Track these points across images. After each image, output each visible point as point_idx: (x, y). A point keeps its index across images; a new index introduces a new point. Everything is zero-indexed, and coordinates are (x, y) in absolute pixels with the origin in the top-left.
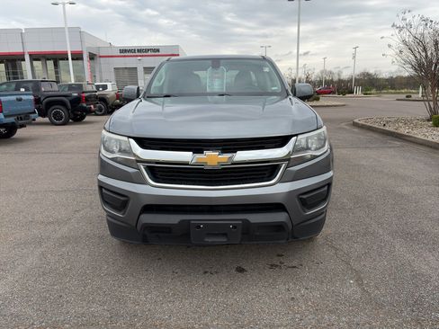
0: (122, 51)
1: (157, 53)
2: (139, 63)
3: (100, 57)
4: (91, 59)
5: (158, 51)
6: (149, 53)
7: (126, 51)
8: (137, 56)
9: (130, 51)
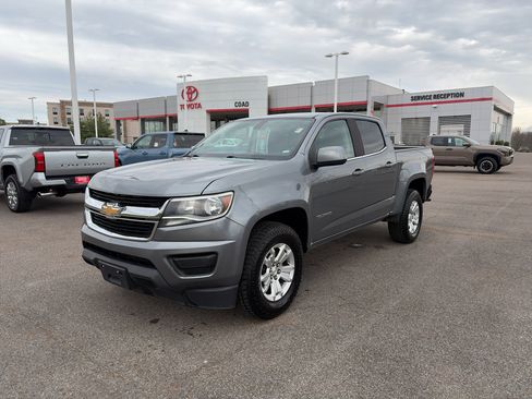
0: (413, 98)
1: (459, 99)
2: (433, 112)
3: (388, 106)
4: (375, 109)
5: (462, 95)
6: (450, 99)
7: (419, 98)
8: (432, 103)
9: (424, 97)
